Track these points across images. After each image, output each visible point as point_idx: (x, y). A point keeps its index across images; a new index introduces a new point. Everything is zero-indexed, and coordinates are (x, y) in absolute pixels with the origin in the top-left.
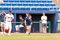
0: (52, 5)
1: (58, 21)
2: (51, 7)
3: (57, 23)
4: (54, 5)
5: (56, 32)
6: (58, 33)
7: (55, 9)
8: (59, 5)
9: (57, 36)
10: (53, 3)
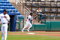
0: (12, 8)
1: (17, 22)
2: (11, 10)
3: (16, 23)
4: (14, 8)
5: (14, 31)
6: (16, 31)
7: (14, 11)
8: (17, 8)
9: (14, 34)
10: (12, 7)
